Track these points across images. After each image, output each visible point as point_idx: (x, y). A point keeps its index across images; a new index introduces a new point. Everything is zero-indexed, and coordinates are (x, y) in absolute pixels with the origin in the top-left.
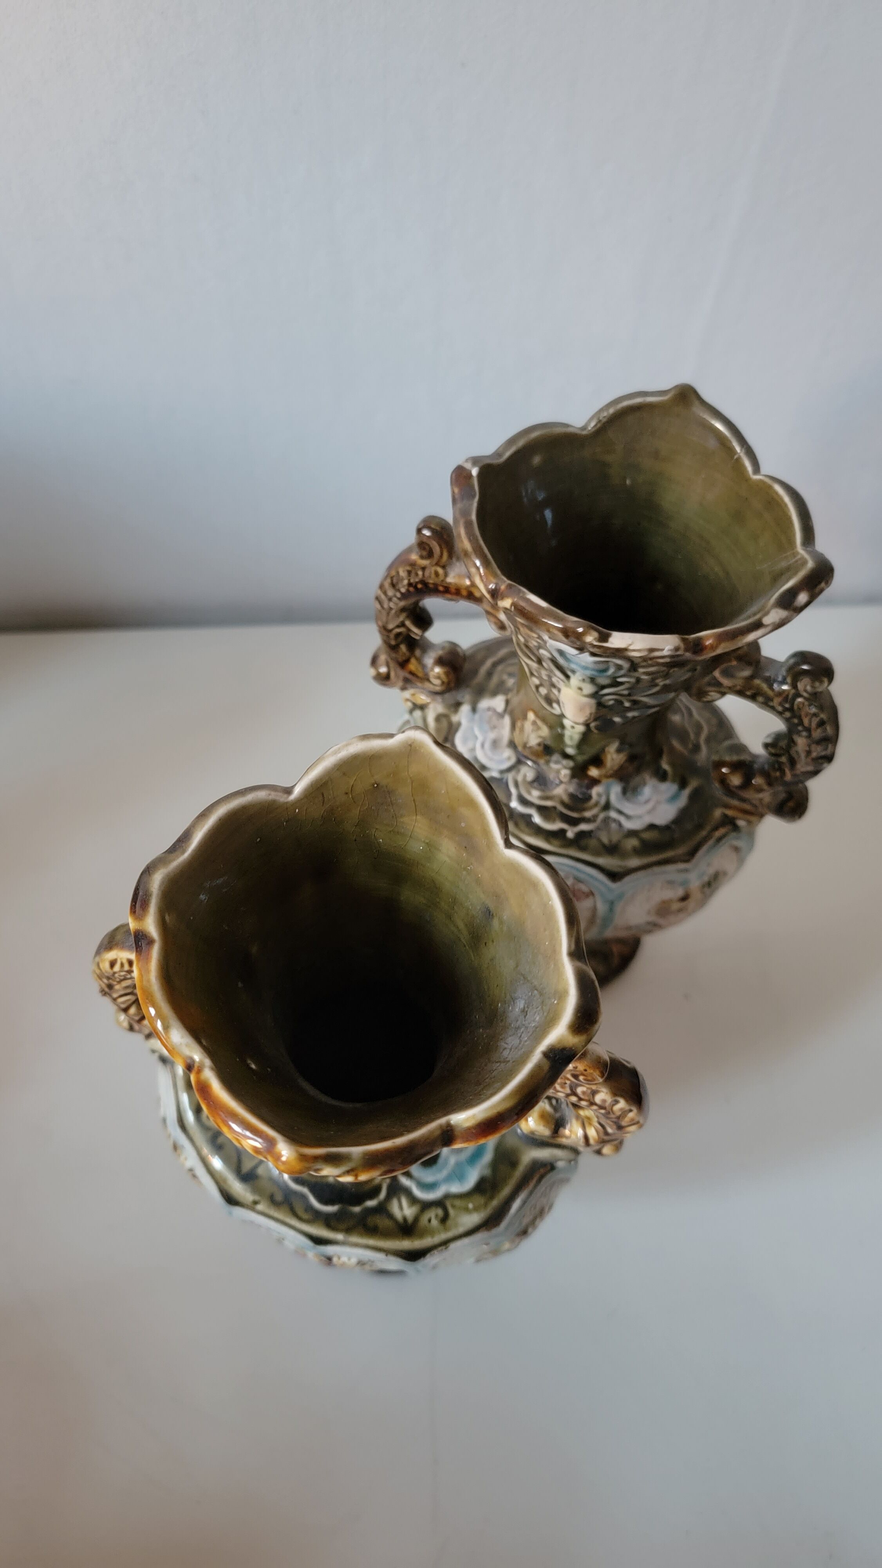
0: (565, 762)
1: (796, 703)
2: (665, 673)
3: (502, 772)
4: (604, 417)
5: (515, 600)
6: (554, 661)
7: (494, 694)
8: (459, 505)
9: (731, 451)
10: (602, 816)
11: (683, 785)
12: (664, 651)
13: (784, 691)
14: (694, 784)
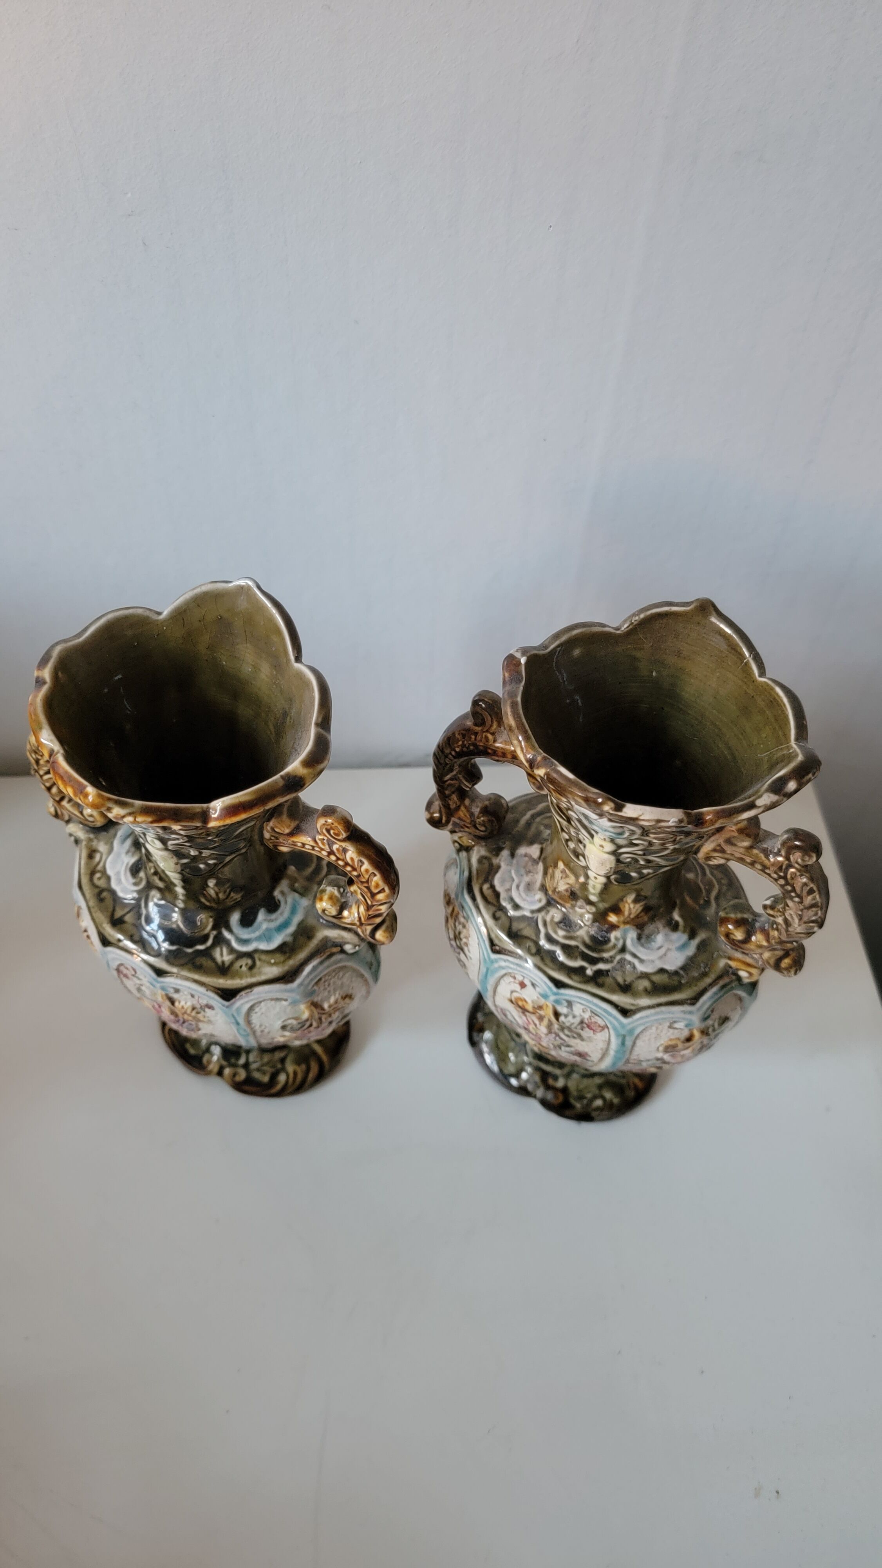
0: (588, 907)
1: (789, 873)
2: (673, 839)
3: (533, 912)
4: (636, 620)
5: (548, 770)
6: (580, 821)
7: (531, 843)
8: (508, 688)
9: (741, 656)
10: (618, 957)
11: (692, 935)
12: (670, 823)
13: (779, 862)
14: (702, 936)
